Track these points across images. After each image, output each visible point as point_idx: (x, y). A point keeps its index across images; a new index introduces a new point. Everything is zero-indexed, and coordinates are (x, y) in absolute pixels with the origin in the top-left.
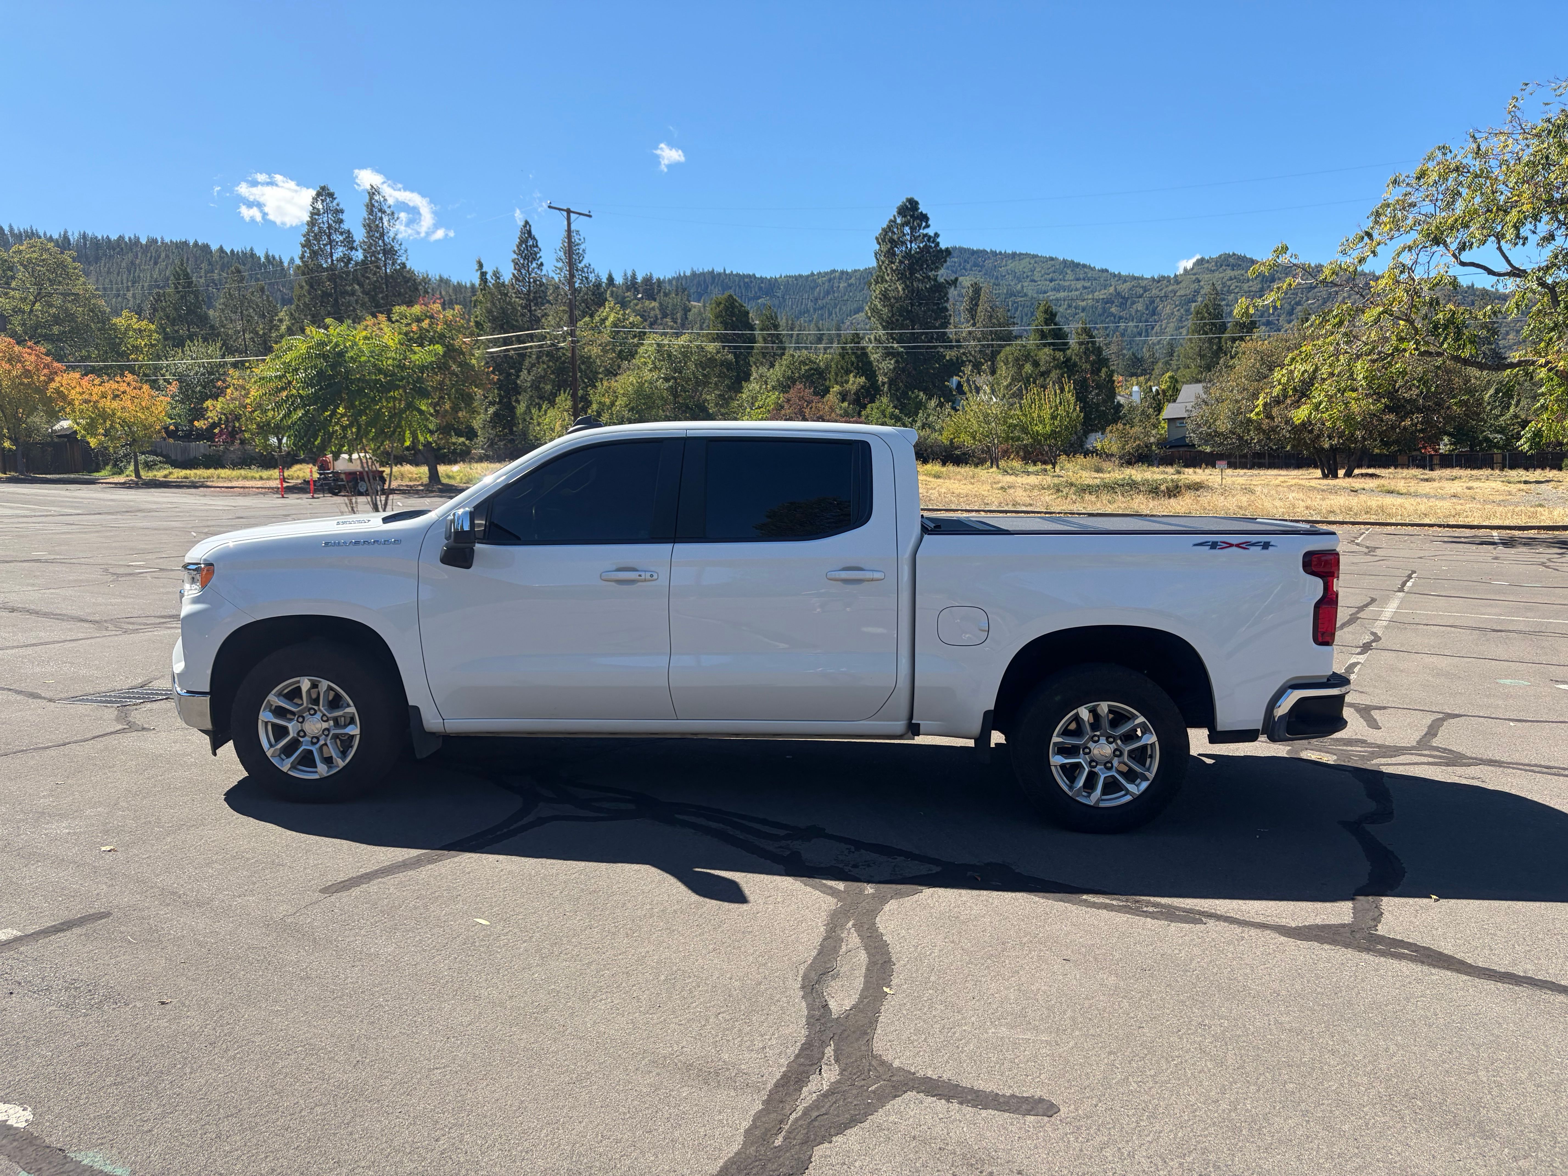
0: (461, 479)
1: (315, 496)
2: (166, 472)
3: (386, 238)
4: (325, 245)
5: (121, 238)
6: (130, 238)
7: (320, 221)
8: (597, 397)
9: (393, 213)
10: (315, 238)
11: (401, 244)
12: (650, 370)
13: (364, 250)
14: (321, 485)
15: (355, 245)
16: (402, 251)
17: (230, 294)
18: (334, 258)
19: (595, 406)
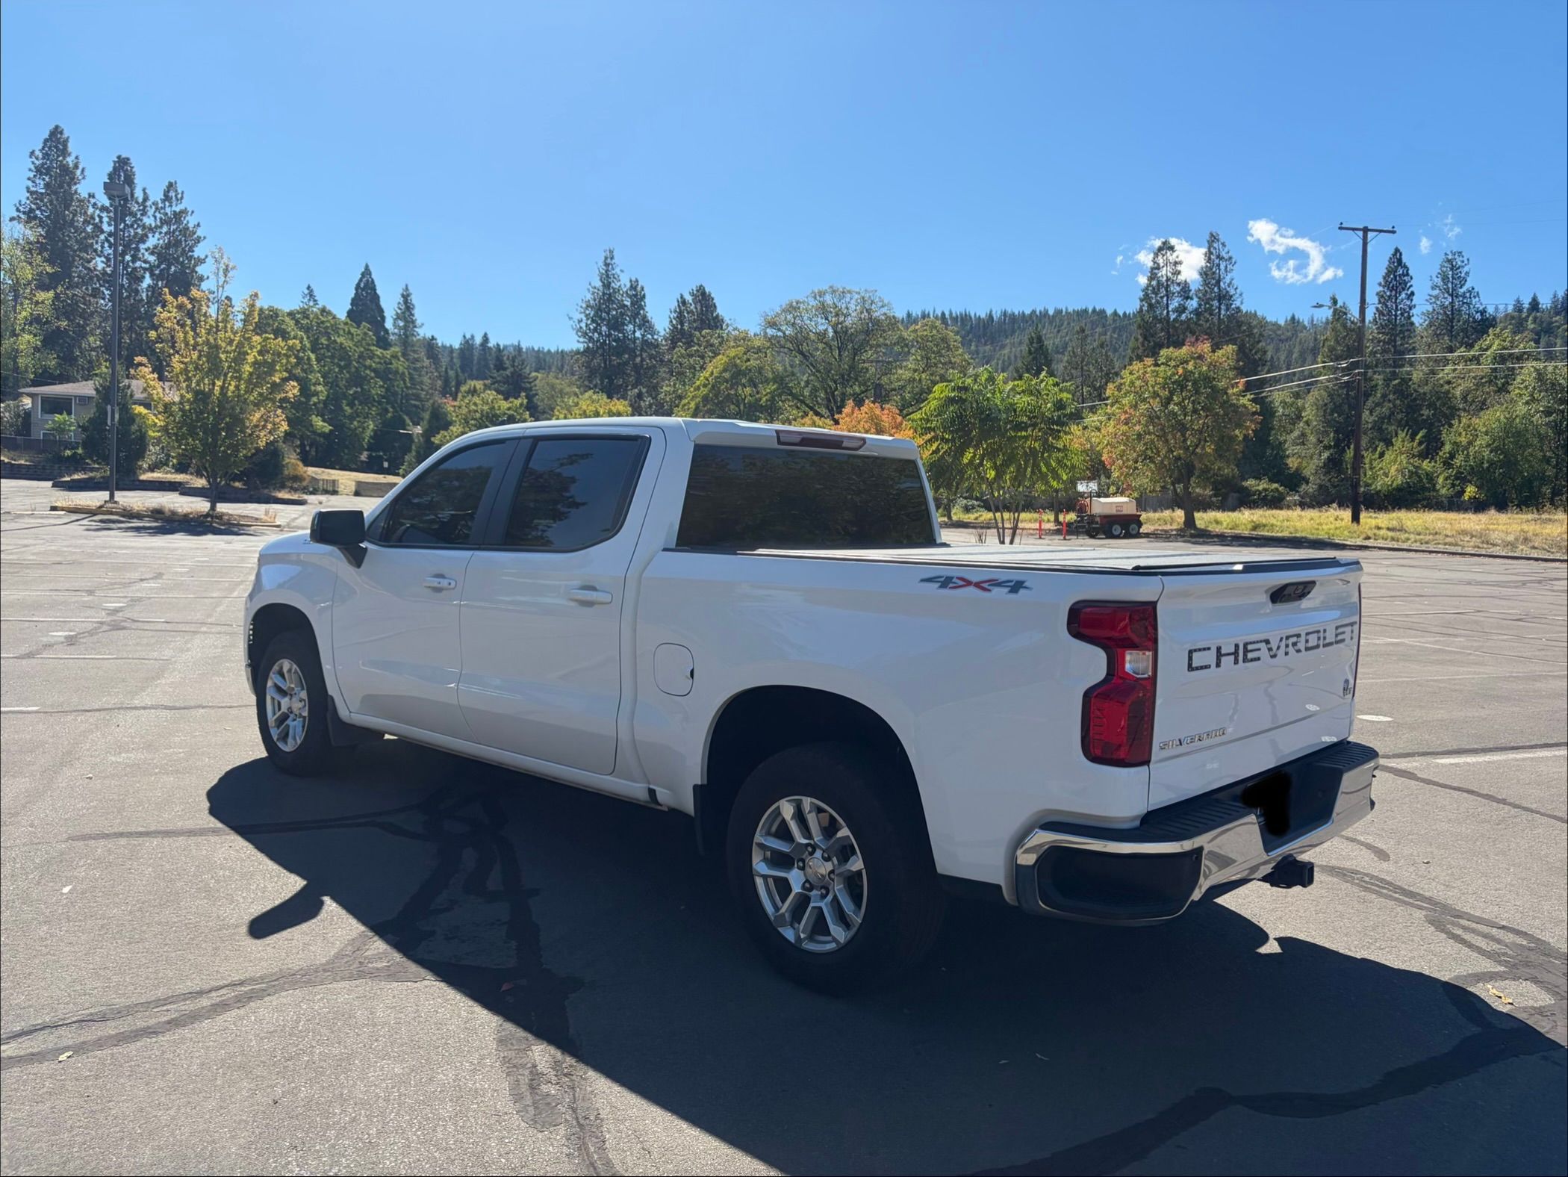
0: (1228, 525)
1: (1067, 537)
2: (976, 515)
3: (1222, 284)
4: (1162, 298)
5: (1034, 312)
6: (1040, 312)
7: (1160, 274)
8: (1452, 437)
9: (1230, 258)
10: (1154, 292)
11: (1236, 288)
12: (1527, 403)
13: (1199, 298)
14: (1076, 527)
15: (1191, 294)
16: (1237, 296)
17: (1073, 352)
18: (1170, 309)
19: (1447, 447)
